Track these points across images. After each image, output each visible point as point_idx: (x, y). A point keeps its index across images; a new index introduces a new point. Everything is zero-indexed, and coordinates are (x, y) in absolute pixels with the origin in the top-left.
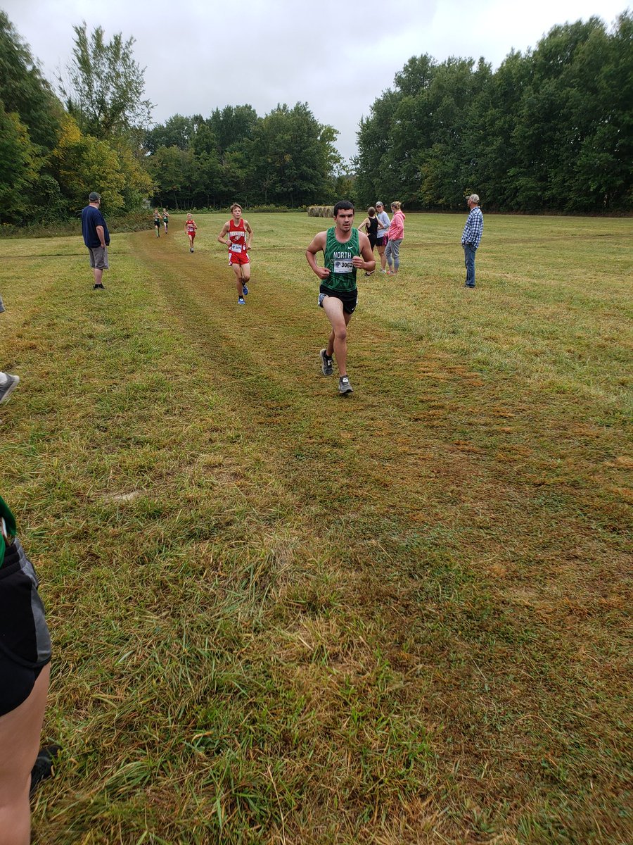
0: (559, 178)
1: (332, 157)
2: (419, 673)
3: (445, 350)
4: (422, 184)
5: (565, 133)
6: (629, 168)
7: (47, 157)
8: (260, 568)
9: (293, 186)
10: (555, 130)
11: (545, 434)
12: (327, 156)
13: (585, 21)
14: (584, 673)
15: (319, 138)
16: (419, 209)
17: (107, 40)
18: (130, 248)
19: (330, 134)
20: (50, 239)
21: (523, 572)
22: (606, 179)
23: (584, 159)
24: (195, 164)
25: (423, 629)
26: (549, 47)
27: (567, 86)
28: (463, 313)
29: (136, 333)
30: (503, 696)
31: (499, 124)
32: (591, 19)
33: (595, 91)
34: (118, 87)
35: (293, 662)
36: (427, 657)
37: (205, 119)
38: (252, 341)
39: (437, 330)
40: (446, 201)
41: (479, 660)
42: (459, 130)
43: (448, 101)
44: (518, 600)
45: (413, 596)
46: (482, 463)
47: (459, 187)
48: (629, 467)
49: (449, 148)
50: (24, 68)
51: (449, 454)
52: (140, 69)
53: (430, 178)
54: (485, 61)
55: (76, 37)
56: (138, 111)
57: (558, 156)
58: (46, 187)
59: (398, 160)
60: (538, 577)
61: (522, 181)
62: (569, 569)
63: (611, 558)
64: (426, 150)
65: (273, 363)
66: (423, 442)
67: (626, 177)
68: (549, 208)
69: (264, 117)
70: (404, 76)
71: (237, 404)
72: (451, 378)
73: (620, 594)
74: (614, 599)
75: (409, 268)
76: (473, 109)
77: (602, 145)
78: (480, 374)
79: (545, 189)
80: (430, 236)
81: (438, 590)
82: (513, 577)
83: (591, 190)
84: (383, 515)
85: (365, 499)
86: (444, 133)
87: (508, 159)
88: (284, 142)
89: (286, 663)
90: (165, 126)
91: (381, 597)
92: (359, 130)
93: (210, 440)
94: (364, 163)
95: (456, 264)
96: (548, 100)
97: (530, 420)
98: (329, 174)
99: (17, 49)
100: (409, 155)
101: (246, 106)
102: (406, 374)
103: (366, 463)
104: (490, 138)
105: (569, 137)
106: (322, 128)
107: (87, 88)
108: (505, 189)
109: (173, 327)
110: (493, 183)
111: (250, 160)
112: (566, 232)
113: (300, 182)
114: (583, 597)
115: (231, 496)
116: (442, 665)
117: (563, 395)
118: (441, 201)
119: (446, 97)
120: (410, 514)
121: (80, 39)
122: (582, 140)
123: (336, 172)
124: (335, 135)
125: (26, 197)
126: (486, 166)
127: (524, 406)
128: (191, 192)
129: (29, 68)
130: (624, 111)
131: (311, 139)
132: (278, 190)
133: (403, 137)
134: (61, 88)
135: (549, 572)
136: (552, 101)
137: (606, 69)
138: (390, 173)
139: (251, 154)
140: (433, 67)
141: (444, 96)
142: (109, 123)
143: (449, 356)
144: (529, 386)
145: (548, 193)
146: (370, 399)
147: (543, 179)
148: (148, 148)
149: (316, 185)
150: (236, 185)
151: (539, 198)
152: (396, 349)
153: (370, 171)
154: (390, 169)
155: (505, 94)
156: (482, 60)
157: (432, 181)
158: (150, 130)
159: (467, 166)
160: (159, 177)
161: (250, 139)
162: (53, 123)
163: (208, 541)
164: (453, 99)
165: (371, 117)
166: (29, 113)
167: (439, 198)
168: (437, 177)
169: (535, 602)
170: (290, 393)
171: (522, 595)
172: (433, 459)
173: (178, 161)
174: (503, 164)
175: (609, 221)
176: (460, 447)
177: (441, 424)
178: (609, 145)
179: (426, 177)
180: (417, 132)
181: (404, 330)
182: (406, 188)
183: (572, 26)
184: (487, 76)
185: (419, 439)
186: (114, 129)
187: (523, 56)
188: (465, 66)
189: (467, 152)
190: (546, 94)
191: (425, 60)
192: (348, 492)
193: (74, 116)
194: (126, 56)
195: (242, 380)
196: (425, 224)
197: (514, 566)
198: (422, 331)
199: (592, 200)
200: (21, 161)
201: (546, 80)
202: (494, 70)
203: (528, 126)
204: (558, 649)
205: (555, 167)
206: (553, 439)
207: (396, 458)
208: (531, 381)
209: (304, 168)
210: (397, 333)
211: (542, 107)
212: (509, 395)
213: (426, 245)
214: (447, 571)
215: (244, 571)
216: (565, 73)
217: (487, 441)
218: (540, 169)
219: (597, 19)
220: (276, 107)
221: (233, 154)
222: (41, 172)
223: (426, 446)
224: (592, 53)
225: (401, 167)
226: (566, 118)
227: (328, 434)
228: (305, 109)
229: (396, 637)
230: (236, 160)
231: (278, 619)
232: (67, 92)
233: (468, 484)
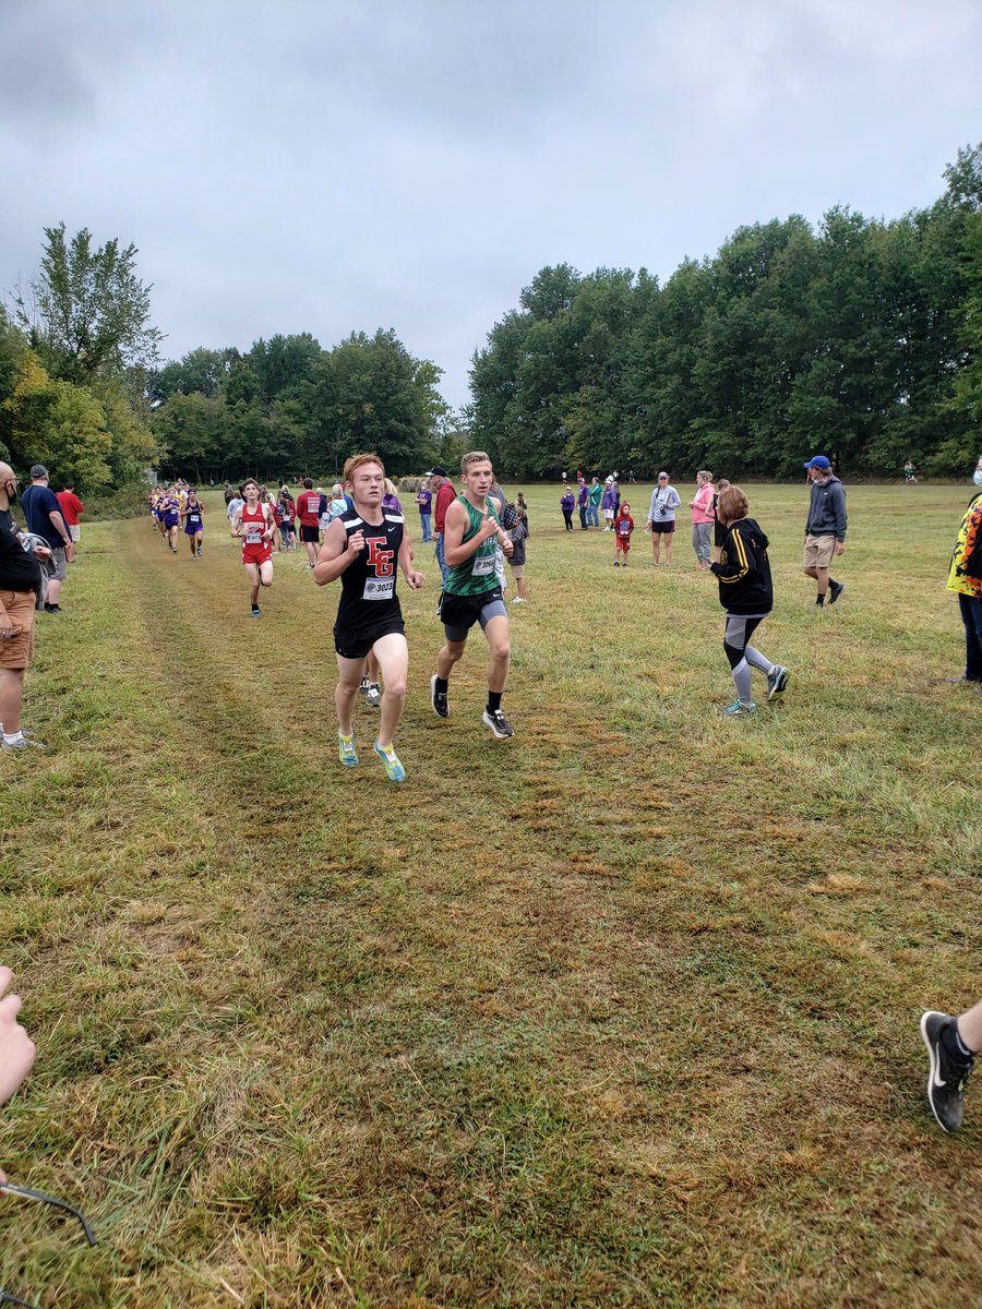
0: (766, 430)
1: (433, 407)
3: (576, 696)
4: (566, 443)
5: (767, 370)
6: (862, 416)
8: (178, 1130)
10: (753, 365)
11: (716, 837)
12: (426, 405)
13: (783, 220)
15: (414, 379)
17: (95, 248)
18: (113, 544)
19: (430, 374)
21: (654, 1106)
22: (831, 431)
23: (797, 404)
24: (228, 417)
25: (462, 1239)
26: (735, 256)
27: (765, 306)
28: (609, 636)
29: (79, 685)
31: (673, 357)
32: (791, 219)
33: (803, 313)
34: (108, 312)
37: (241, 354)
38: (270, 690)
39: (566, 664)
40: (603, 466)
42: (617, 367)
43: (599, 326)
44: (639, 1165)
45: (454, 1168)
46: (610, 896)
47: (622, 446)
48: (846, 892)
49: (604, 392)
51: (558, 880)
52: (143, 287)
53: (577, 434)
54: (649, 273)
55: (48, 243)
56: (138, 344)
57: (761, 400)
59: (532, 409)
60: (678, 1115)
61: (712, 436)
62: (733, 1096)
63: (806, 1067)
64: (571, 394)
65: (295, 727)
66: (519, 858)
67: (859, 428)
68: (754, 472)
69: (331, 350)
70: (534, 293)
71: (217, 803)
72: (578, 743)
73: (816, 1141)
74: (805, 1153)
76: (635, 338)
77: (820, 386)
78: (625, 735)
79: (745, 447)
81: (501, 1152)
82: (636, 1117)
83: (812, 447)
84: (428, 1006)
85: (403, 975)
86: (595, 371)
87: (689, 406)
88: (362, 385)
90: (182, 364)
91: (394, 1176)
92: (472, 368)
93: (154, 873)
94: (482, 414)
96: (740, 325)
97: (698, 813)
98: (431, 431)
100: (547, 402)
101: (304, 334)
103: (416, 906)
104: (662, 377)
105: (773, 375)
106: (417, 365)
107: (61, 314)
108: (688, 447)
109: (145, 670)
110: (671, 440)
111: (311, 412)
112: (777, 507)
113: (388, 442)
114: (759, 1151)
115: (164, 981)
117: (750, 769)
118: (595, 467)
119: (595, 321)
120: (475, 1001)
121: (53, 244)
122: (793, 378)
123: (442, 428)
124: (437, 375)
126: (659, 416)
127: (688, 789)
128: (221, 458)
130: (846, 340)
131: (403, 382)
133: (536, 378)
134: (20, 314)
135: (700, 1102)
136: (745, 327)
137: (815, 284)
138: (520, 428)
139: (312, 402)
140: (575, 281)
141: (593, 320)
142: (92, 361)
143: (580, 705)
144: (698, 754)
145: (750, 452)
146: (446, 784)
147: (743, 432)
148: (156, 395)
149: (411, 446)
150: (290, 447)
151: (738, 460)
153: (491, 426)
154: (521, 423)
155: (679, 317)
156: (643, 271)
157: (581, 439)
158: (160, 370)
159: (630, 417)
160: (171, 437)
161: (312, 382)
162: (6, 363)
163: (99, 1077)
164: (605, 324)
165: (489, 350)
167: (593, 462)
168: (588, 434)
169: (668, 1166)
170: (313, 777)
171: (649, 1155)
172: (531, 891)
173: (202, 414)
174: (683, 413)
176: (578, 866)
177: (554, 824)
178: (829, 385)
179: (573, 433)
180: (557, 370)
182: (543, 450)
183: (765, 227)
184: (652, 293)
185: (514, 853)
186: (100, 370)
187: (700, 266)
188: (620, 279)
189: (631, 396)
190: (737, 317)
191: (563, 271)
192: (376, 963)
193: (39, 352)
194: (123, 272)
195: (237, 759)
197: (641, 1095)
198: (543, 665)
201: (735, 299)
202: (662, 285)
203: (715, 361)
204: (699, 1268)
205: (757, 416)
206: (729, 846)
207: (471, 890)
208: (702, 746)
209: (393, 422)
211: (733, 334)
212: (667, 769)
214: (524, 1111)
215: (150, 1137)
216: (760, 289)
217: (626, 852)
218: (737, 419)
219: (799, 218)
220: (349, 337)
221: (285, 402)
223: (523, 866)
224: (795, 262)
225: (536, 419)
226: (768, 349)
227: (363, 851)
228: (391, 339)
229: (407, 1261)
230: (289, 412)
231: (194, 1239)
232: (30, 320)
233: (582, 936)
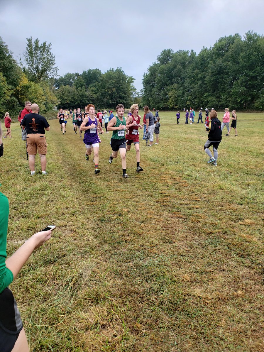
0: (225, 97)
1: (132, 89)
2: (144, 334)
3: (173, 170)
4: (169, 100)
5: (226, 79)
6: (253, 93)
7: (13, 90)
8: (74, 279)
9: (116, 101)
10: (222, 78)
11: (213, 209)
12: (130, 89)
13: (233, 35)
14: (223, 333)
15: (127, 82)
16: (168, 110)
17: (40, 44)
19: (131, 80)
20: (14, 123)
21: (199, 278)
22: (244, 97)
23: (235, 89)
24: (76, 92)
25: (148, 310)
26: (219, 46)
27: (227, 61)
28: (182, 154)
30: (183, 348)
31: (200, 76)
32: (235, 35)
33: (238, 63)
34: (44, 62)
35: (82, 330)
36: (149, 326)
37: (80, 74)
39: (170, 161)
40: (179, 106)
41: (173, 327)
42: (184, 78)
43: (179, 67)
44: (195, 293)
45: (146, 292)
46: (185, 223)
47: (185, 101)
48: (250, 224)
49: (180, 85)
50: (5, 55)
51: (170, 219)
52: (54, 55)
53: (172, 97)
54: (194, 51)
55: (28, 43)
56: (52, 71)
57: (224, 88)
58: (13, 102)
59: (159, 90)
60: (205, 281)
61: (210, 98)
62: (220, 276)
63: (239, 270)
64: (170, 86)
66: (159, 213)
67: (252, 96)
69: (104, 73)
70: (161, 57)
71: (79, 196)
72: (174, 183)
74: (239, 292)
75: (161, 135)
76: (189, 70)
77: (241, 84)
78: (187, 181)
79: (219, 101)
80: (172, 121)
81: (158, 289)
82: (194, 281)
83: (238, 102)
84: (137, 250)
85: (130, 242)
86: (178, 79)
87: (204, 90)
88: (112, 83)
89: (79, 330)
90: (64, 77)
91: (130, 293)
92: (143, 78)
93: (63, 213)
94: (146, 91)
95: (181, 133)
96: (219, 66)
97: (208, 202)
98: (131, 96)
99: (2, 47)
100: (164, 88)
101: (97, 69)
102: (155, 181)
103: (132, 224)
104: (196, 81)
105: (228, 81)
106: (128, 77)
107: (31, 63)
108: (203, 101)
109: (57, 161)
110: (198, 99)
111: (98, 91)
113: (119, 99)
114: (227, 291)
115: (68, 241)
116: (155, 330)
117: (222, 190)
118: (177, 107)
119: (178, 65)
120: (149, 249)
121: (29, 43)
122: (234, 82)
123: (134, 95)
124: (133, 80)
125: (5, 106)
126: (195, 92)
127: (205, 195)
128: (74, 104)
129: (7, 55)
130: (250, 70)
131: (124, 82)
132: (110, 102)
133: (161, 81)
134: (20, 63)
135: (211, 278)
136: (220, 67)
137: (242, 54)
139: (99, 88)
140: (173, 53)
141: (177, 65)
142: (40, 76)
143: (175, 173)
144: (208, 186)
145: (220, 103)
146: (139, 193)
147: (219, 97)
148: (57, 86)
149: (126, 100)
150: (93, 100)
151: (217, 105)
152: (152, 170)
153: (148, 95)
154: (156, 94)
155: (202, 64)
156: (192, 51)
157: (173, 99)
158: (58, 79)
159: (187, 92)
160: (61, 97)
161: (99, 82)
162: (17, 77)
163: (53, 265)
164: (181, 66)
165: (148, 73)
166: (7, 73)
167: (176, 105)
168: (175, 97)
169: (203, 294)
170: (103, 190)
171: (197, 291)
172: (163, 221)
173: (69, 91)
174: (202, 92)
175: (246, 114)
176: (175, 215)
177: (168, 204)
178: (244, 84)
179: (171, 97)
180: (167, 79)
181: (156, 161)
182: (162, 102)
183: (228, 37)
184: (194, 57)
185: (158, 211)
186: (42, 79)
187: (208, 49)
188: (185, 53)
189: (187, 87)
190: (218, 64)
191: (169, 51)
192: (123, 239)
193: (26, 74)
194: (48, 51)
195: (83, 184)
196: (170, 116)
197: (195, 275)
198: (164, 162)
199: (239, 106)
200: (3, 92)
201: (218, 59)
202: (197, 55)
203: (211, 77)
204: (212, 320)
205: (223, 93)
206: (217, 211)
207: (147, 220)
208: (209, 184)
209: (121, 94)
210: (153, 162)
211: (217, 69)
212: (199, 190)
213: (170, 125)
214: (164, 278)
215: (67, 280)
216: (225, 56)
217: (188, 212)
218: (217, 93)
219: (238, 34)
220: (109, 69)
221: (91, 88)
222: (11, 96)
223: (160, 215)
224: (236, 48)
225: (160, 93)
226: (227, 73)
227: (118, 209)
228: (121, 70)
229: (135, 315)
230: (93, 91)
231: (79, 306)
232: (23, 64)
233: (177, 234)
